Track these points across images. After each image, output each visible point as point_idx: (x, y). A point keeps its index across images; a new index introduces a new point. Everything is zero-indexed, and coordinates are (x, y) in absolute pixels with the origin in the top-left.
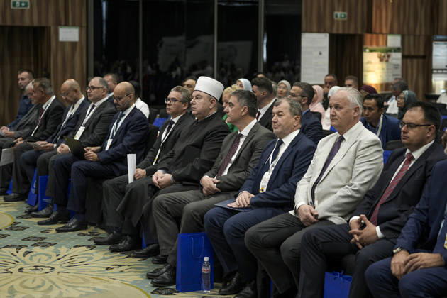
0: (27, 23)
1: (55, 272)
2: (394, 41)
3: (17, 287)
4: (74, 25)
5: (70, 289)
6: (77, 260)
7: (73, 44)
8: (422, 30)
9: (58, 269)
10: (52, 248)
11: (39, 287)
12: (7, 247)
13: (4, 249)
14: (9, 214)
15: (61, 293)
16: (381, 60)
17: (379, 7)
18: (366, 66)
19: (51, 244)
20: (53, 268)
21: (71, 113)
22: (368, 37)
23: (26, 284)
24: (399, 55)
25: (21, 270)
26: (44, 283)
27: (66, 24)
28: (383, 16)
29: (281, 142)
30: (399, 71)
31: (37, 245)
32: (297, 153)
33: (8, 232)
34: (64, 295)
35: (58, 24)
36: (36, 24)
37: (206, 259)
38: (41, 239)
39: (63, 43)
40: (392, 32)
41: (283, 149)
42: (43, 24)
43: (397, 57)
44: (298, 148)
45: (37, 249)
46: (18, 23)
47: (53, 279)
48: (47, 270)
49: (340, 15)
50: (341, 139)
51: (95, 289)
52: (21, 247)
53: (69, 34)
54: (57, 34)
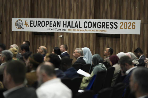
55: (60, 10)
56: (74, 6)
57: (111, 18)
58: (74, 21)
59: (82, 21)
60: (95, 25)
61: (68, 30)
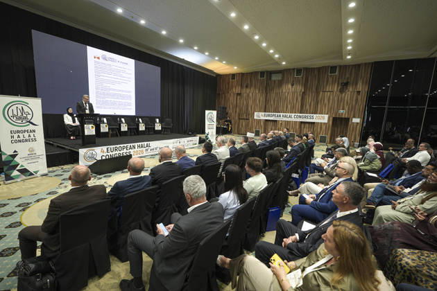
0: (343, 117)
4: (359, 117)
7: (357, 123)
27: (356, 117)
35: (353, 117)
36: (346, 116)
39: (353, 123)
42: (348, 117)
46: (340, 117)
53: (356, 120)
54: (352, 120)
55: (280, 109)
56: (289, 106)
57: (310, 113)
58: (289, 114)
59: (293, 115)
60: (300, 117)
61: (285, 119)
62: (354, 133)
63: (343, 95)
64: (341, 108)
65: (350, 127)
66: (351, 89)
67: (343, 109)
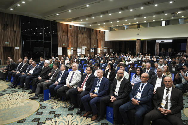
0: (9, 46)
1: (18, 99)
2: (72, 48)
3: (10, 105)
4: (18, 46)
5: (22, 103)
6: (23, 95)
7: (18, 50)
8: (76, 47)
9: (19, 98)
10: (17, 93)
11: (15, 104)
12: (7, 94)
13: (6, 94)
14: (7, 85)
15: (20, 105)
16: (70, 51)
17: (69, 44)
18: (68, 52)
19: (17, 92)
20: (17, 98)
21: (19, 65)
22: (68, 48)
23: (12, 103)
24: (72, 50)
25: (10, 100)
26: (16, 103)
27: (17, 46)
28: (70, 45)
29: (62, 72)
30: (73, 53)
31: (13, 92)
32: (66, 74)
33: (7, 90)
34: (21, 105)
35: (15, 46)
36: (11, 46)
37: (50, 94)
38: (14, 90)
39: (16, 50)
40: (71, 47)
41: (63, 73)
42: (12, 46)
43: (72, 51)
44: (66, 73)
45: (14, 93)
46: (7, 46)
47: (18, 101)
48: (16, 99)
49: (64, 45)
50: (74, 72)
51: (27, 102)
52: (10, 93)
53: (17, 48)
54: (15, 48)
62: (18, 55)
63: (6, 32)
64: (6, 40)
65: (15, 53)
66: (10, 29)
67: (8, 41)
